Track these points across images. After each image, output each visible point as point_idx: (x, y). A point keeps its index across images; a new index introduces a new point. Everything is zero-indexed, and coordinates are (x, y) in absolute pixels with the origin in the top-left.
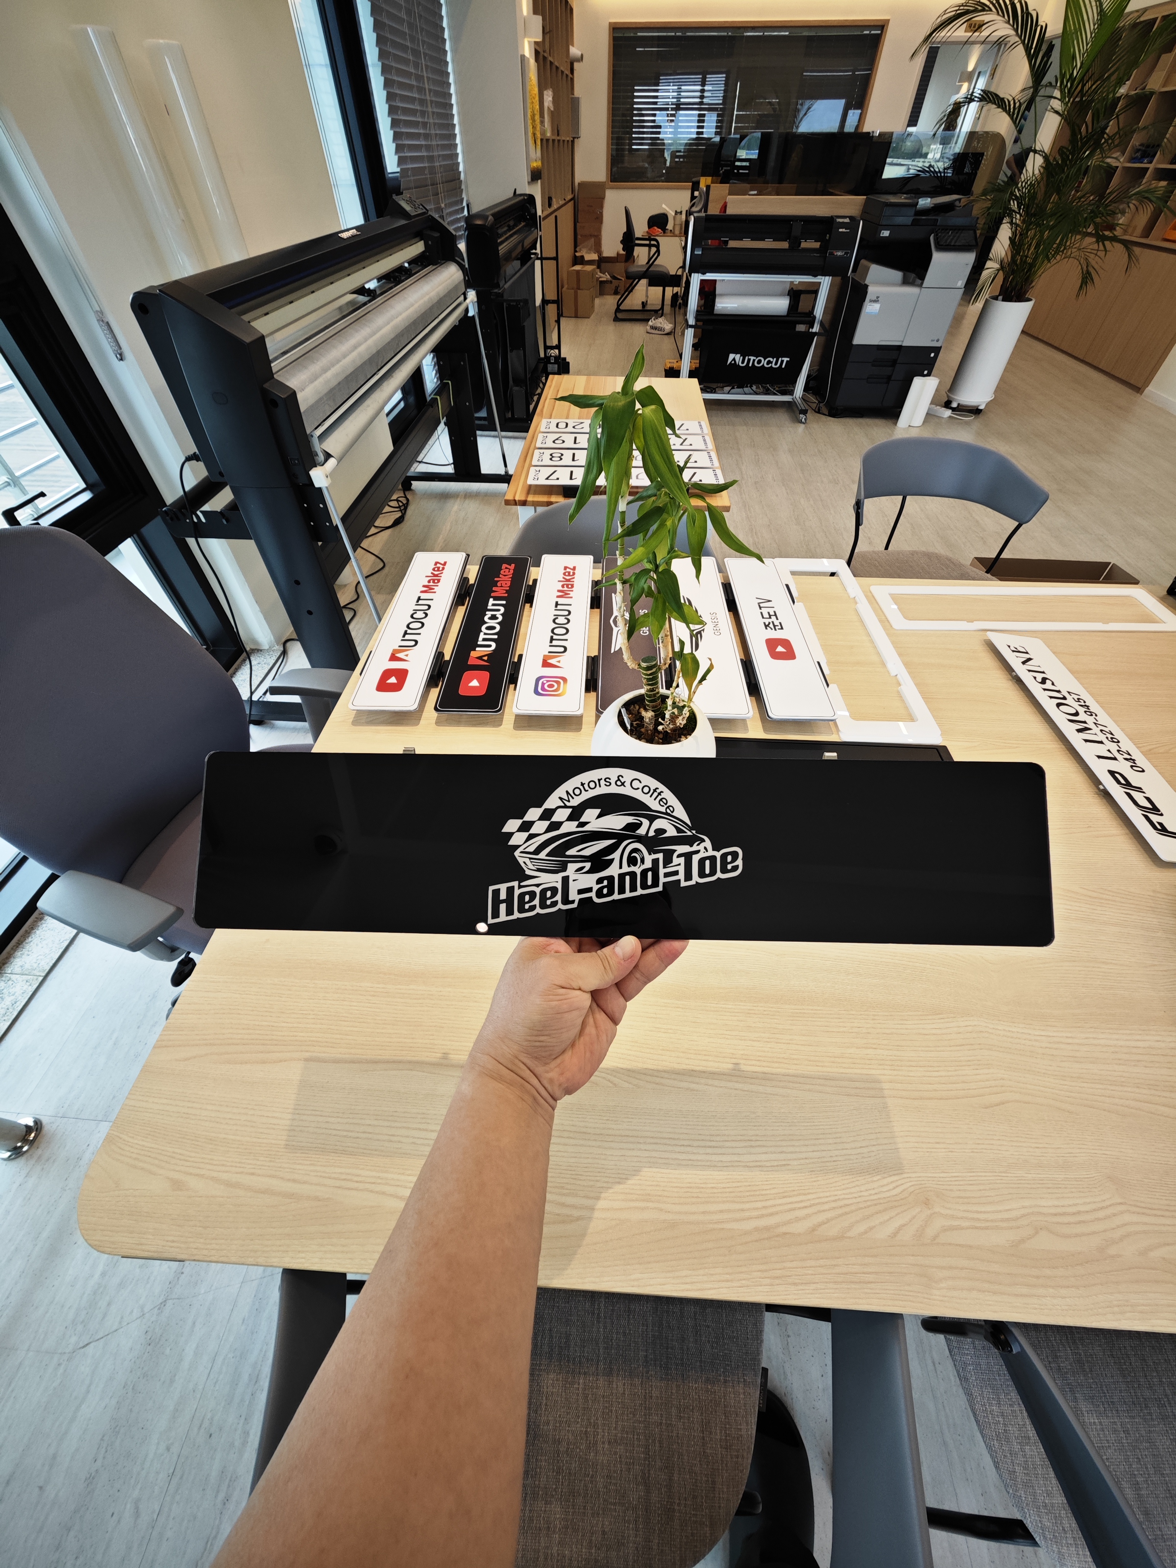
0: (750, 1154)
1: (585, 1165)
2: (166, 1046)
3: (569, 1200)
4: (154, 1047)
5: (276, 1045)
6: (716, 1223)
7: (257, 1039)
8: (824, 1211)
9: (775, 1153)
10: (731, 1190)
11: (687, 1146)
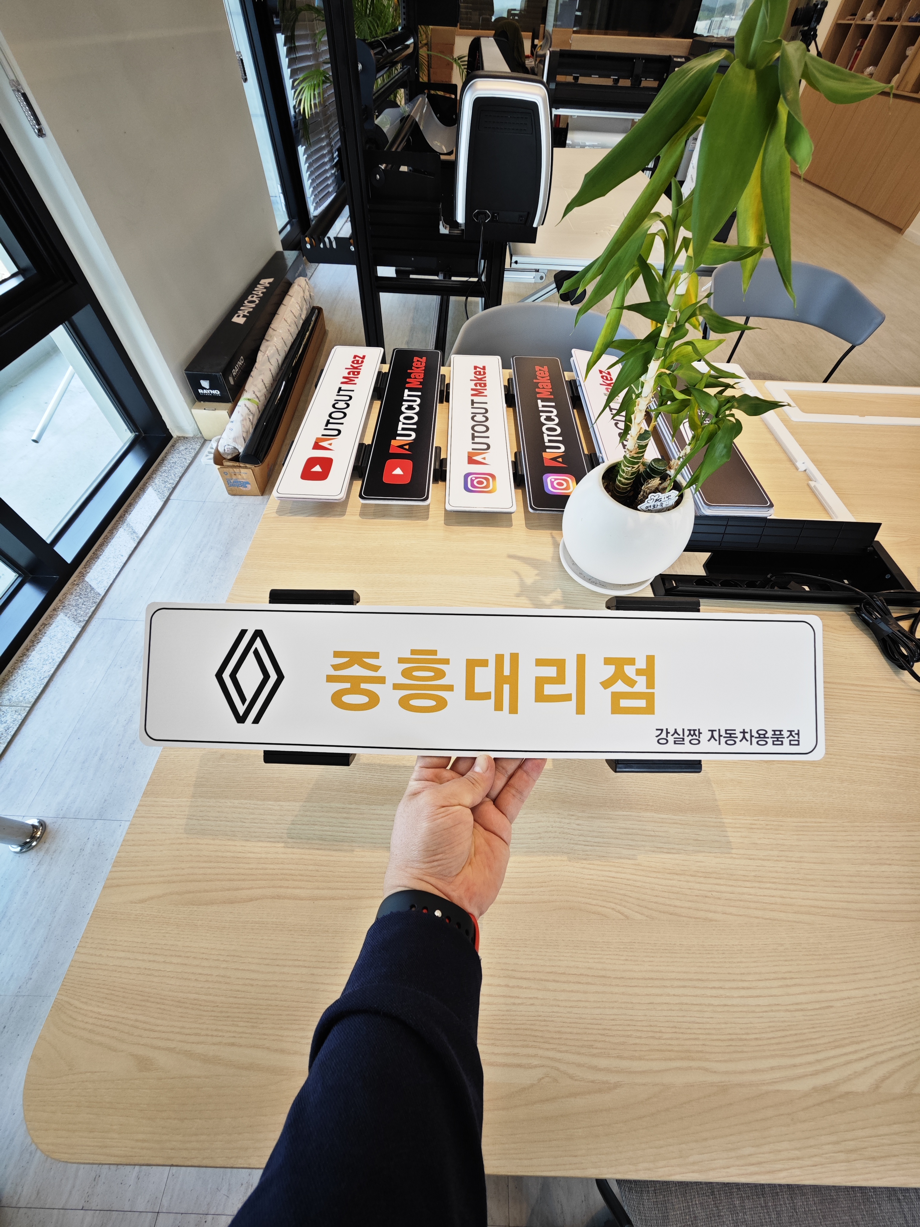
0: (788, 995)
1: (612, 1017)
2: (118, 886)
3: (603, 1063)
4: (104, 887)
5: (244, 880)
6: (768, 1083)
7: (222, 874)
8: (882, 1062)
9: (814, 993)
10: (776, 1041)
11: (718, 988)
